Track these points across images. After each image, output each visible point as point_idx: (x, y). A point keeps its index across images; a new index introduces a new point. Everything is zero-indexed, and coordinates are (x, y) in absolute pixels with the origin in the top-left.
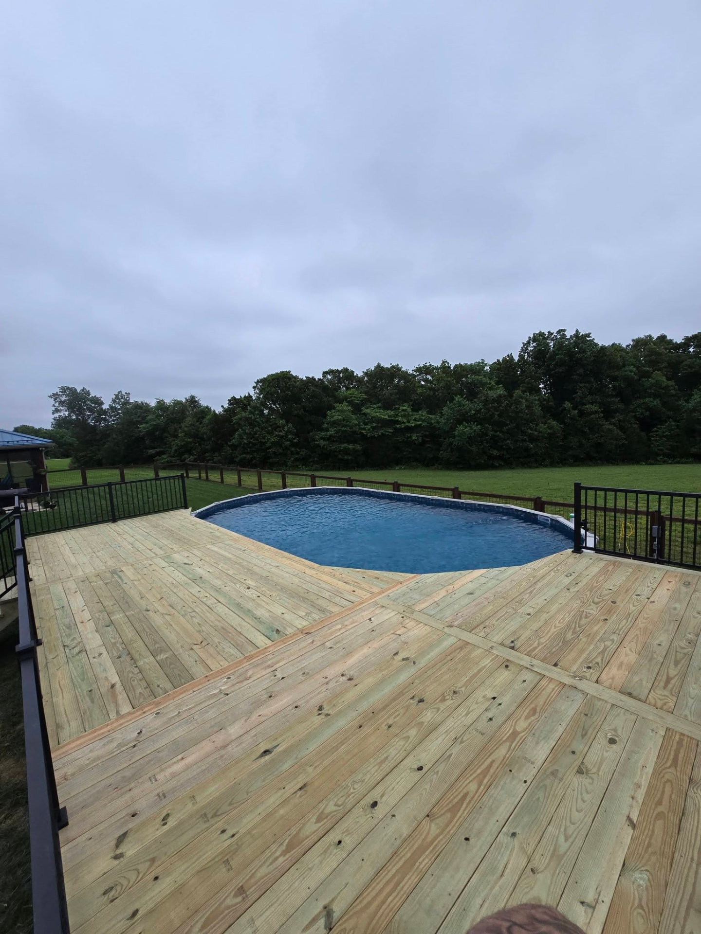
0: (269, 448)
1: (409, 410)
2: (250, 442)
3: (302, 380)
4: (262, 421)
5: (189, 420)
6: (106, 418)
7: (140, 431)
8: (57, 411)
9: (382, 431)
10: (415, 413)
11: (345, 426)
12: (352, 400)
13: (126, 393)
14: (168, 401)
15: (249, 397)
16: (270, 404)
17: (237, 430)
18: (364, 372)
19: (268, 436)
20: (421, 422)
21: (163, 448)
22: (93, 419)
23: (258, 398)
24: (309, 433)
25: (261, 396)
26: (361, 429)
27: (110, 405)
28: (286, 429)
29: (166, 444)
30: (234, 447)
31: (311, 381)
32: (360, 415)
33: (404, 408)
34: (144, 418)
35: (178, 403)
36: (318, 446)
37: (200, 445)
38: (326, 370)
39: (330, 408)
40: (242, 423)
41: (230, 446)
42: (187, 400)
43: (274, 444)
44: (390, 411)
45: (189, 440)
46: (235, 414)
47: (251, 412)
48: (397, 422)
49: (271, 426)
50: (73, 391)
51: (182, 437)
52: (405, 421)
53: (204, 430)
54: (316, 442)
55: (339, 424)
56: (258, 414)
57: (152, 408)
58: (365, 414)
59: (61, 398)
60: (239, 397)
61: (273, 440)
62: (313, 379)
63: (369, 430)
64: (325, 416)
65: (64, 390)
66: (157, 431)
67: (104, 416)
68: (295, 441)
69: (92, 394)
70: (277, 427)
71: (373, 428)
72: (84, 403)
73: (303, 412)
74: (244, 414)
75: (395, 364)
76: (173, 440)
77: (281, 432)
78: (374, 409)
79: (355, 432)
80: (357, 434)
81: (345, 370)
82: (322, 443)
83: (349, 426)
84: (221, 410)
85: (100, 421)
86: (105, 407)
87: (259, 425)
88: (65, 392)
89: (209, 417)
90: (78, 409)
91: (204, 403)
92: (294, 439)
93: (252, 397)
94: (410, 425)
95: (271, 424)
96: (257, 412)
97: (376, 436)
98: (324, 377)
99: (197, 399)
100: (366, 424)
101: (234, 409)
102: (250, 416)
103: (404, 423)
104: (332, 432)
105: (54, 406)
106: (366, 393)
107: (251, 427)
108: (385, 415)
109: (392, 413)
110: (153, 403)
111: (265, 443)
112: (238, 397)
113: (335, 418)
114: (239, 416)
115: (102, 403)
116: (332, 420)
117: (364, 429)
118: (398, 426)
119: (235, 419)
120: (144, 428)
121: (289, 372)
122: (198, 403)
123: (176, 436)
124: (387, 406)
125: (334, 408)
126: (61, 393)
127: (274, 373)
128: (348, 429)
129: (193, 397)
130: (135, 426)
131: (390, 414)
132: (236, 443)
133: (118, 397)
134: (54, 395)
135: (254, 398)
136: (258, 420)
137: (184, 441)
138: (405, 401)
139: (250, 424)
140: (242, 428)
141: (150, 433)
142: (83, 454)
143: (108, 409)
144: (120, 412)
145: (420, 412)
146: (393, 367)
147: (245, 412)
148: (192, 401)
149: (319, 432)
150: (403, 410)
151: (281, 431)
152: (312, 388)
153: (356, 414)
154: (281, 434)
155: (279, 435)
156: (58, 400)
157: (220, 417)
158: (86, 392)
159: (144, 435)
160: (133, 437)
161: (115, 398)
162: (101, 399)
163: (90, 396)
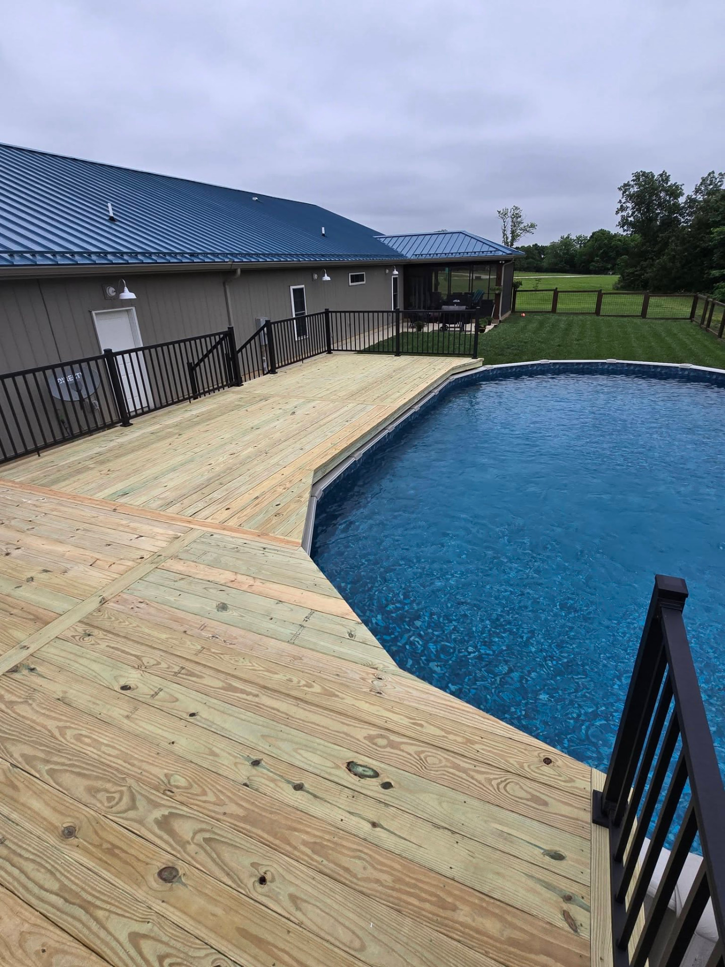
6: (677, 217)
8: (621, 209)
13: (719, 175)
27: (690, 196)
50: (648, 177)
59: (631, 189)
65: (638, 176)
67: (675, 216)
72: (658, 195)
86: (683, 199)
88: (639, 180)
105: (620, 201)
115: (680, 194)
126: (633, 183)
133: (706, 181)
134: (625, 185)
143: (685, 202)
144: (699, 206)
156: (627, 192)
158: (665, 177)
159: (715, 245)
160: (698, 249)
161: (701, 184)
162: (683, 187)
163: (669, 184)
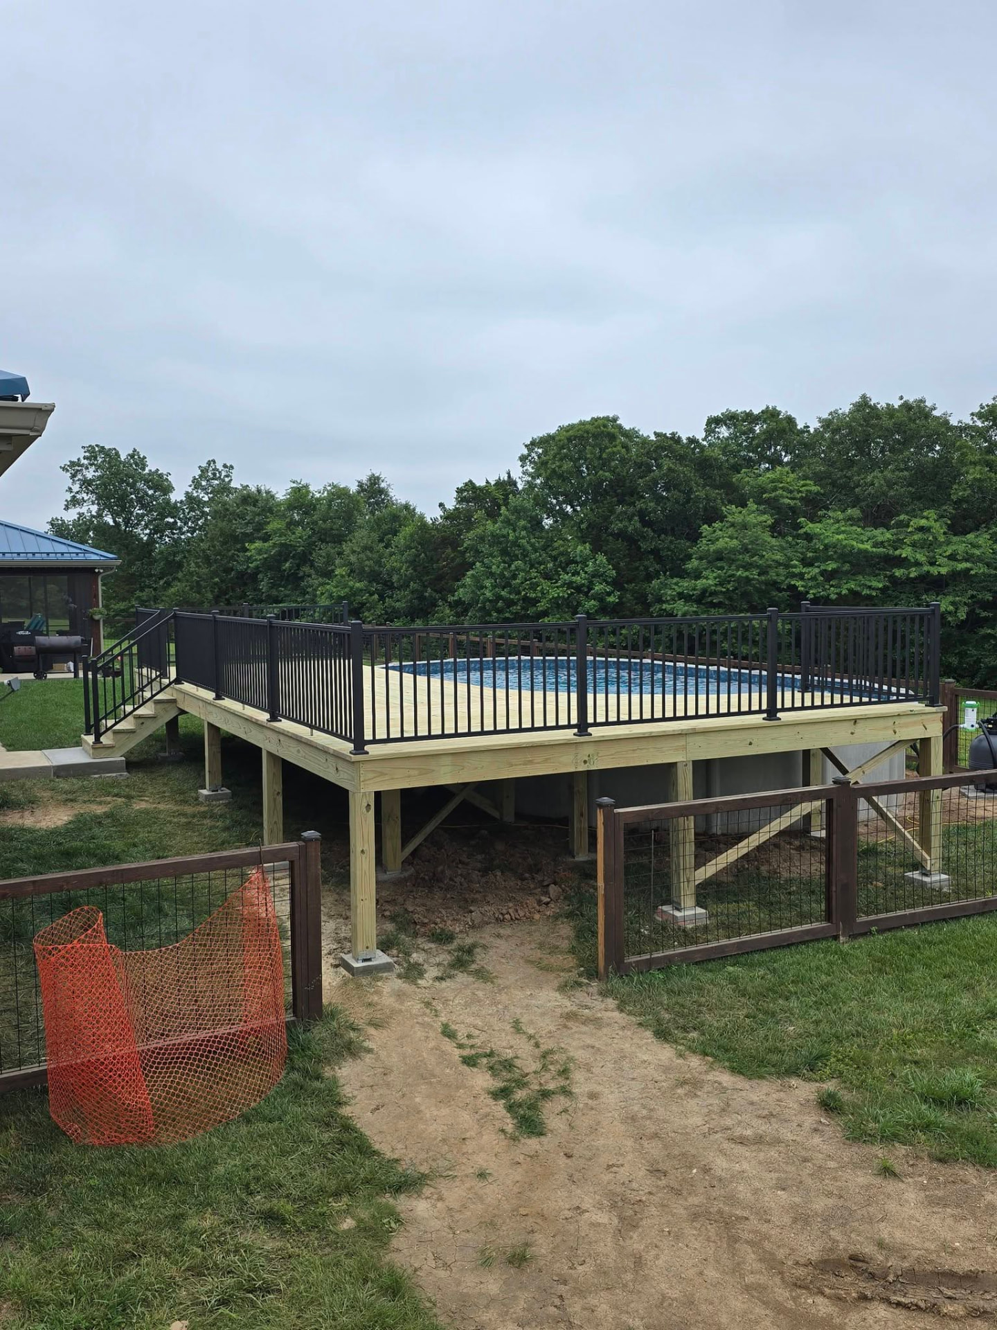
0: (545, 614)
1: (939, 528)
2: (499, 597)
3: (645, 441)
4: (532, 545)
5: (361, 536)
6: (175, 523)
7: (249, 558)
8: (74, 502)
9: (852, 585)
10: (955, 539)
11: (747, 567)
12: (776, 499)
13: (225, 466)
14: (317, 488)
15: (506, 486)
16: (559, 503)
17: (471, 566)
18: (820, 420)
19: (545, 584)
20: (968, 565)
21: (296, 601)
22: (146, 527)
23: (531, 486)
24: (649, 578)
25: (538, 481)
26: (793, 576)
27: (187, 493)
28: (591, 567)
29: (304, 593)
30: (461, 608)
31: (668, 444)
32: (794, 537)
33: (923, 522)
34: (260, 527)
35: (339, 493)
36: (671, 614)
37: (382, 598)
38: (717, 413)
39: (713, 516)
40: (485, 548)
41: (452, 606)
42: (361, 485)
43: (557, 604)
44: (881, 530)
45: (358, 585)
46: (470, 525)
47: (508, 522)
48: (901, 562)
49: (554, 559)
50: (110, 456)
51: (342, 576)
52: (921, 557)
53: (392, 562)
54: (664, 606)
55: (731, 561)
56: (525, 528)
57: (279, 504)
58: (809, 537)
59: (85, 472)
60: (483, 484)
61: (554, 593)
62: (675, 439)
63: (813, 578)
64: (695, 537)
65: (93, 453)
66: (286, 561)
67: (171, 520)
68: (611, 599)
69: (151, 466)
70: (567, 562)
71: (829, 576)
72: (133, 486)
73: (638, 525)
74: (490, 527)
75: (911, 398)
76: (323, 584)
77: (578, 574)
78: (838, 521)
79: (775, 585)
80: (780, 590)
81: (771, 414)
82: (680, 607)
83: (758, 567)
84: (438, 513)
85: (162, 532)
86: (177, 496)
87: (525, 555)
88: (95, 458)
89: (407, 531)
90: (118, 499)
91: (399, 495)
92: (609, 594)
93: (515, 484)
94: (934, 571)
95: (554, 553)
96: (522, 523)
97: (833, 597)
98: (709, 431)
99: (383, 485)
100: (807, 563)
101: (468, 516)
102: (505, 532)
103: (918, 564)
104: (709, 581)
105: (70, 490)
106: (818, 478)
107: (507, 559)
108: (866, 540)
109: (888, 535)
110: (281, 493)
111: (535, 602)
112: (480, 483)
113: (720, 544)
114: (479, 531)
115: (168, 489)
116: (712, 548)
117: (801, 576)
118: (898, 573)
119: (469, 538)
120: (260, 552)
121: (615, 419)
122: (387, 495)
123: (329, 574)
124: (878, 515)
125: (722, 518)
126: (86, 462)
127: (576, 421)
128: (754, 574)
129: (374, 480)
130: (239, 546)
131: (880, 539)
132: (466, 599)
133: (207, 473)
134: (73, 464)
135: (520, 486)
136: (524, 541)
137: (345, 586)
138: (933, 503)
139: (504, 552)
140: (482, 562)
141: (272, 564)
142: (122, 605)
143: (181, 502)
144: (207, 510)
145: (971, 536)
146: (907, 406)
147: (495, 522)
148: (373, 489)
149: (675, 580)
150: (921, 529)
151: (576, 573)
152: (667, 464)
153: (781, 535)
154: (577, 579)
155: (571, 582)
156: (79, 476)
157: (434, 533)
158: (138, 461)
159: (257, 567)
160: (233, 573)
161: (201, 476)
162: (169, 478)
163: (147, 471)
